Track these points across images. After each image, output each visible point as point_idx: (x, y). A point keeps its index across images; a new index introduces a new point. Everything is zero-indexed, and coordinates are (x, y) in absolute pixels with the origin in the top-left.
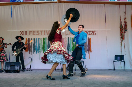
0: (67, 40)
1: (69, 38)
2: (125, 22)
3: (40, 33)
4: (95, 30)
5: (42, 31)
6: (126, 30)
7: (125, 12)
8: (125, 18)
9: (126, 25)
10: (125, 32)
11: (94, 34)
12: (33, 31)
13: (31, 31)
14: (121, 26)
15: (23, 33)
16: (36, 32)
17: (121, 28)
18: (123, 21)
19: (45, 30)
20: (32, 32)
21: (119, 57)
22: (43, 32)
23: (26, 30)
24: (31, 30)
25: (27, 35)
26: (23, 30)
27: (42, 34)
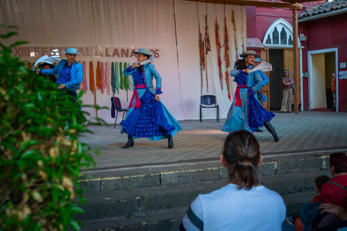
0: (110, 67)
1: (113, 63)
2: (206, 34)
4: (158, 47)
5: (60, 49)
6: (208, 49)
7: (206, 16)
8: (207, 28)
9: (208, 40)
10: (206, 53)
11: (157, 55)
12: (43, 48)
13: (39, 48)
14: (200, 41)
15: (20, 51)
16: (48, 50)
17: (201, 45)
18: (203, 32)
19: (67, 45)
20: (40, 50)
21: (209, 99)
23: (27, 46)
24: (37, 46)
25: (29, 55)
27: (60, 55)
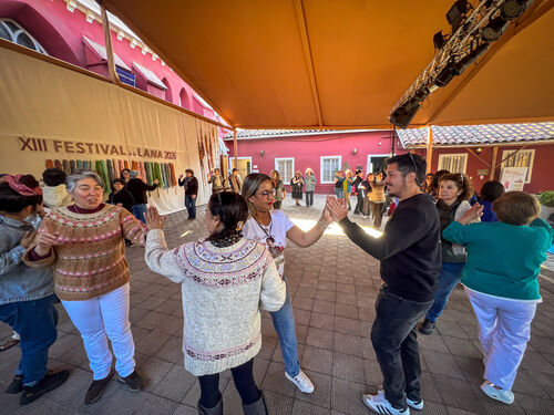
0: (143, 166)
1: (145, 163)
2: (202, 143)
3: (86, 148)
4: (175, 150)
5: (90, 145)
6: (203, 155)
8: (201, 138)
9: (202, 147)
10: (203, 158)
11: (175, 157)
12: (66, 143)
13: (60, 142)
14: (199, 147)
15: (31, 144)
16: (74, 145)
17: (200, 151)
19: (99, 142)
20: (63, 144)
22: (93, 148)
23: (41, 137)
24: (58, 138)
25: (46, 150)
26: (31, 136)
27: (91, 152)
